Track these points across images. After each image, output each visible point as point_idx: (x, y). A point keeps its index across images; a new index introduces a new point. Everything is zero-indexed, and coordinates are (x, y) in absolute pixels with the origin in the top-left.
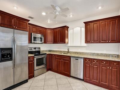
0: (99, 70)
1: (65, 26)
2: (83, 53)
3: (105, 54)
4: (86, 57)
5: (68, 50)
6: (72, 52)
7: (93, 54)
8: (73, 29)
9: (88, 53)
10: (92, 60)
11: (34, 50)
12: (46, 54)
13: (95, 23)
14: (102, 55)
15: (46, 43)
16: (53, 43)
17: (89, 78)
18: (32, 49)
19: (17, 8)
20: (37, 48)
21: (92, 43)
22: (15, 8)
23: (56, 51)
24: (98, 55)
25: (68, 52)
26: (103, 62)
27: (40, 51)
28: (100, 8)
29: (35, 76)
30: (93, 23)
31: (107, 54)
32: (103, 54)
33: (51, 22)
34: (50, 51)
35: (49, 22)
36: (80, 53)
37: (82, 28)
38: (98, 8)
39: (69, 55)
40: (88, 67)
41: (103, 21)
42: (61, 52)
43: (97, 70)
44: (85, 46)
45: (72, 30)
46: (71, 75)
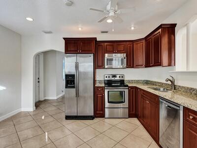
11: (113, 79)
15: (133, 67)
18: (109, 77)
20: (118, 76)
27: (124, 80)
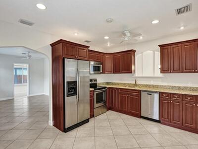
0: (181, 109)
1: (131, 50)
2: (157, 87)
3: (191, 88)
4: (162, 91)
5: (136, 82)
6: (141, 85)
7: (173, 88)
8: (142, 53)
9: (165, 86)
10: (172, 95)
12: (106, 87)
13: (174, 46)
14: (185, 88)
15: (104, 73)
16: (114, 73)
17: (168, 118)
19: (78, 34)
20: (93, 80)
21: (171, 72)
22: (76, 34)
23: (118, 84)
24: (179, 88)
25: (135, 85)
26: (187, 97)
27: (96, 84)
28: (182, 28)
29: (95, 116)
30: (172, 46)
31: (193, 88)
32: (187, 87)
33: (112, 44)
34: (108, 83)
35: (109, 45)
36: (153, 86)
37: (155, 52)
38: (179, 28)
39: (136, 88)
40: (166, 105)
41: (187, 44)
42: (124, 84)
43: (180, 107)
44: (161, 76)
45: (141, 55)
46: (142, 115)
